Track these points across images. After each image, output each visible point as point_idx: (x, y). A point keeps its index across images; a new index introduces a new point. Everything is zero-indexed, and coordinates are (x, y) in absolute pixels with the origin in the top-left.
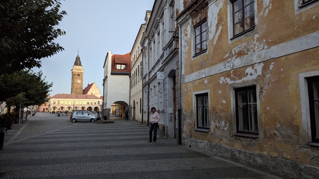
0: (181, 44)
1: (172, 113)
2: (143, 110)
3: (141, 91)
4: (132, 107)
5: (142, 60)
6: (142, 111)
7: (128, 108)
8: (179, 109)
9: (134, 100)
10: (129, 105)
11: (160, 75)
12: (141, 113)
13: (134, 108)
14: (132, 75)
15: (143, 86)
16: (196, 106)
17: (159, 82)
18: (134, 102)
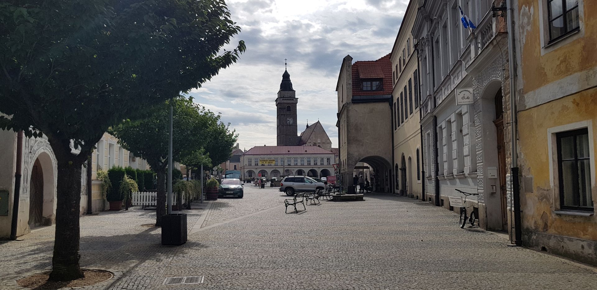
0: (513, 23)
1: (496, 177)
2: (423, 172)
3: (417, 133)
4: (400, 167)
5: (417, 68)
6: (422, 176)
7: (390, 171)
8: (515, 166)
9: (403, 154)
10: (391, 164)
11: (462, 95)
12: (419, 179)
13: (404, 170)
14: (395, 101)
15: (423, 122)
16: (556, 160)
17: (461, 111)
18: (403, 158)
